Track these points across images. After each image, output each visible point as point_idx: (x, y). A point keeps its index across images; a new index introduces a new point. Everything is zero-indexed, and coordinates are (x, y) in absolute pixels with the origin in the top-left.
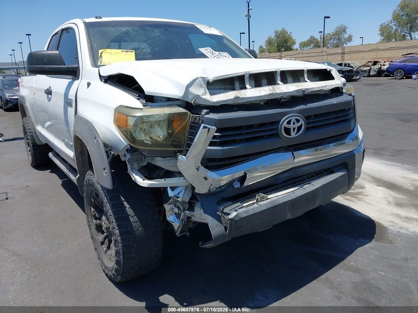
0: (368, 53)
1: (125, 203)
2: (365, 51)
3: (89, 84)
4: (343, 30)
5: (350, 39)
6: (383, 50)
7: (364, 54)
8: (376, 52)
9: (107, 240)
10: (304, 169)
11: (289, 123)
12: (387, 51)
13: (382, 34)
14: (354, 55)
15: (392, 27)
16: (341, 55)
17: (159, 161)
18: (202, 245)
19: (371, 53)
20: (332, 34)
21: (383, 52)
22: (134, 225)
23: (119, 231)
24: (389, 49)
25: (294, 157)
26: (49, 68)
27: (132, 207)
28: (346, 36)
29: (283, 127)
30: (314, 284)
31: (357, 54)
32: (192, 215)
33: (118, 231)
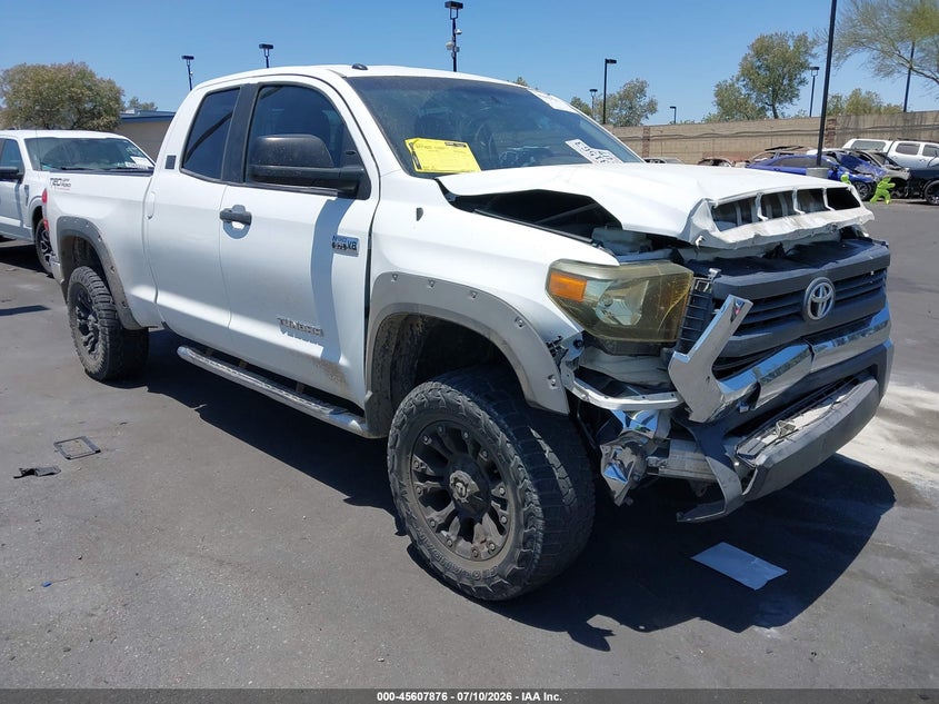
0: (695, 142)
1: (542, 442)
2: (690, 138)
3: (419, 213)
4: (640, 89)
5: (652, 108)
6: (726, 136)
7: (689, 143)
8: (710, 141)
9: (456, 519)
10: (821, 376)
11: (817, 293)
12: (733, 140)
13: (719, 104)
14: (668, 143)
15: (739, 91)
16: (641, 143)
17: (609, 362)
18: (682, 517)
19: (702, 142)
20: (617, 96)
21: (724, 142)
22: (562, 484)
23: (540, 496)
24: (737, 135)
25: (813, 354)
26: (303, 172)
27: (555, 450)
28: (645, 101)
29: (809, 302)
30: (842, 580)
31: (674, 142)
32: (662, 464)
33: (535, 497)
